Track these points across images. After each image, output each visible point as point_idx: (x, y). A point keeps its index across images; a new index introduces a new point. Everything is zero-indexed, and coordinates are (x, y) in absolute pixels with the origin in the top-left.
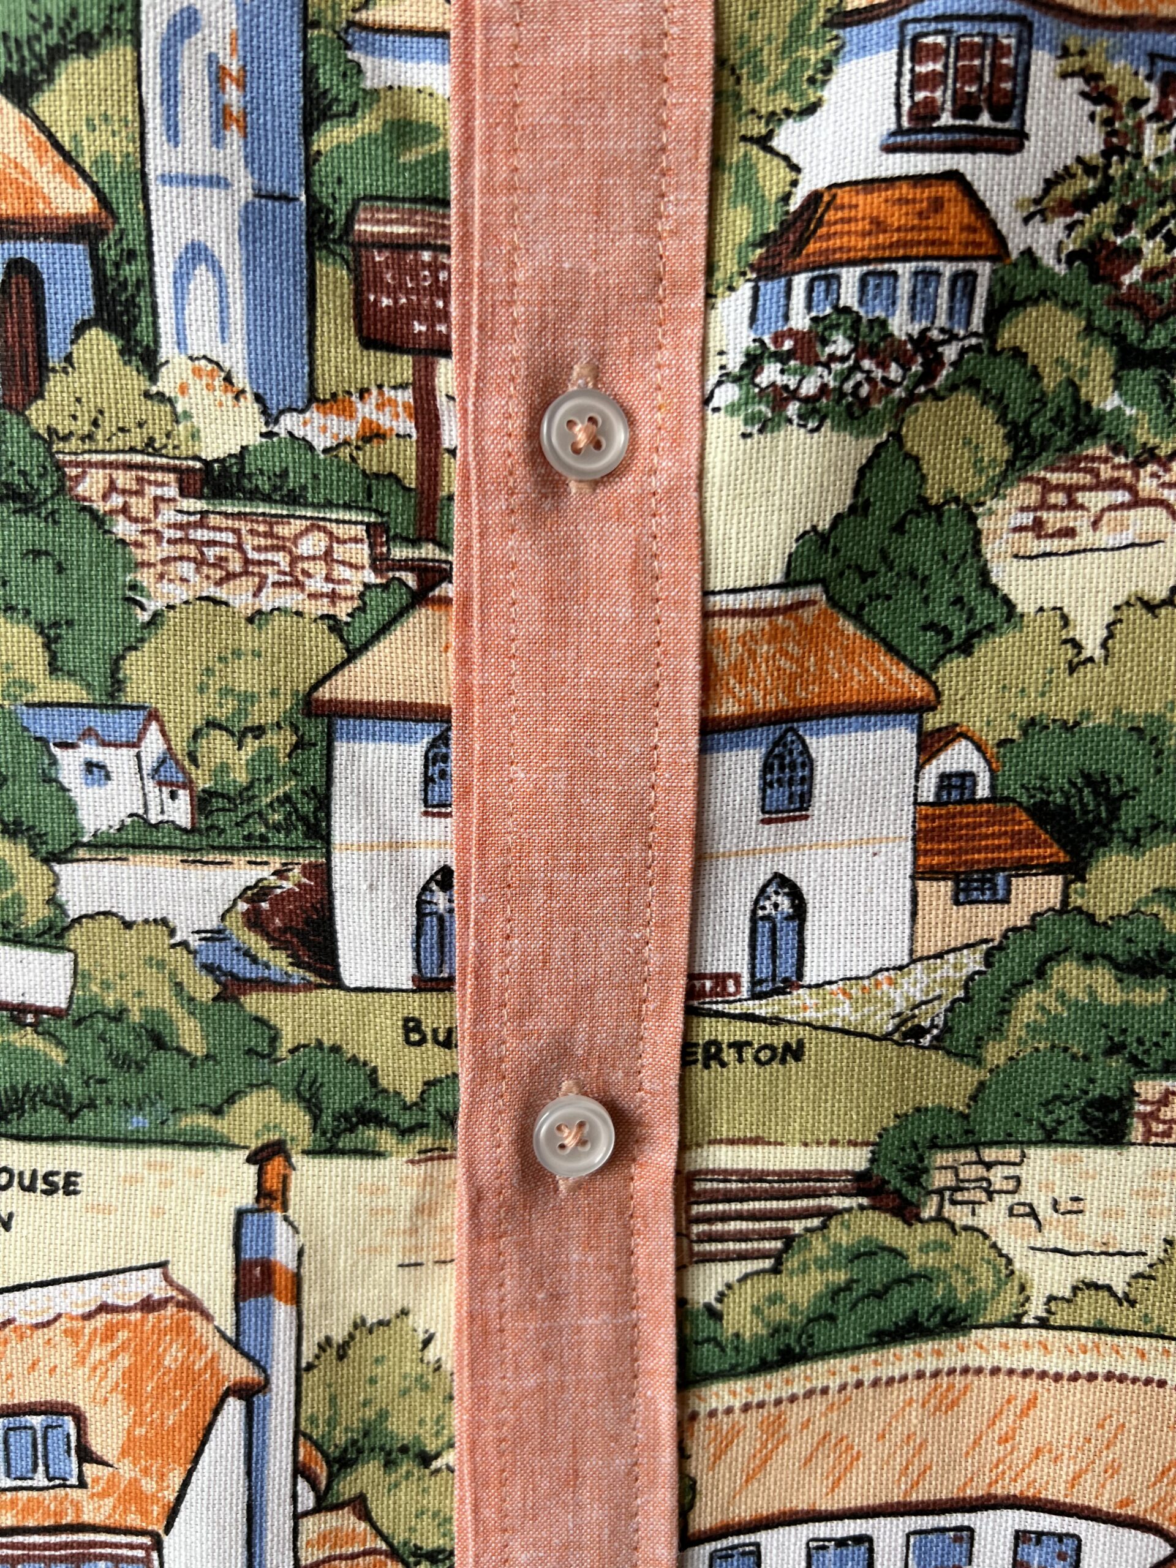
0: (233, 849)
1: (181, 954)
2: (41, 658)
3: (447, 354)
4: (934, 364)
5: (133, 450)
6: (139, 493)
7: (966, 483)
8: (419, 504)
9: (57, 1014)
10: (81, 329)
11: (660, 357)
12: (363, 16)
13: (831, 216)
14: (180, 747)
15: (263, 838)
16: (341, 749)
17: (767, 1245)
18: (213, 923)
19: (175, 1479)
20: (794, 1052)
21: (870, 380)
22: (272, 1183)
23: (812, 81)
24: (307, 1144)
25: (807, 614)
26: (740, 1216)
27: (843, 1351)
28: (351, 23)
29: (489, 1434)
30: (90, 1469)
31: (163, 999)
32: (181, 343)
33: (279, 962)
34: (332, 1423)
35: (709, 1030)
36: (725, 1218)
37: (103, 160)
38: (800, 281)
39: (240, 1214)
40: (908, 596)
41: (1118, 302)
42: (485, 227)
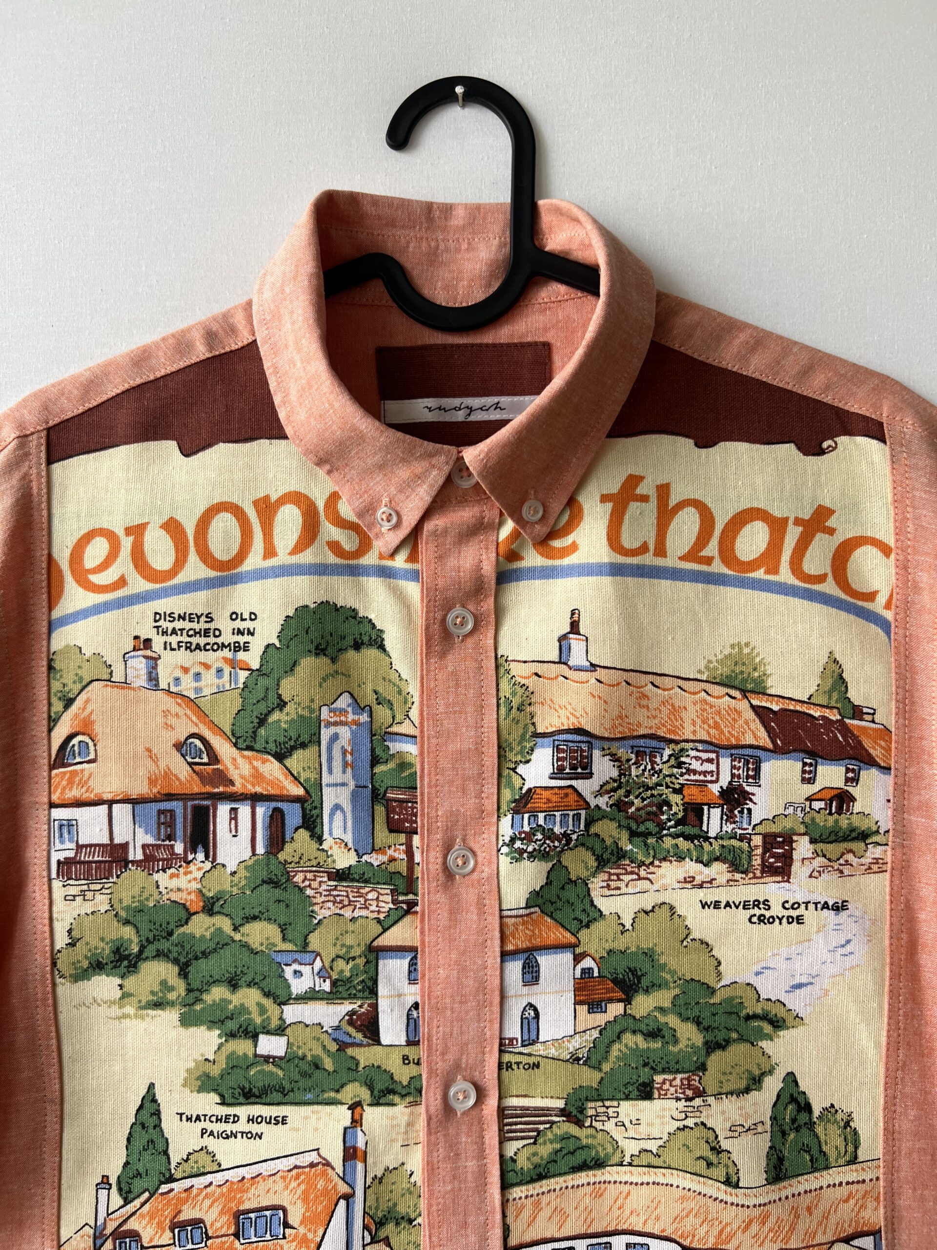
0: (344, 999)
1: (325, 1036)
2: (280, 936)
3: (416, 833)
4: (569, 840)
5: (312, 866)
6: (315, 880)
7: (584, 874)
8: (407, 881)
9: (281, 1058)
10: (297, 829)
11: (484, 836)
12: (389, 730)
13: (535, 796)
14: (327, 965)
15: (355, 995)
16: (381, 962)
17: (531, 1134)
18: (337, 1024)
19: (320, 1232)
20: (537, 1066)
21: (549, 846)
22: (357, 1117)
23: (528, 753)
24: (369, 1102)
25: (534, 916)
26: (521, 1123)
27: (560, 1174)
28: (386, 733)
29: (434, 1208)
30: (288, 1231)
31: (319, 1051)
32: (331, 834)
33: (359, 1037)
34: (377, 1208)
35: (507, 1058)
36: (516, 1124)
37: (307, 780)
38: (526, 816)
39: (345, 1129)
40: (567, 909)
41: (628, 818)
42: (429, 798)
